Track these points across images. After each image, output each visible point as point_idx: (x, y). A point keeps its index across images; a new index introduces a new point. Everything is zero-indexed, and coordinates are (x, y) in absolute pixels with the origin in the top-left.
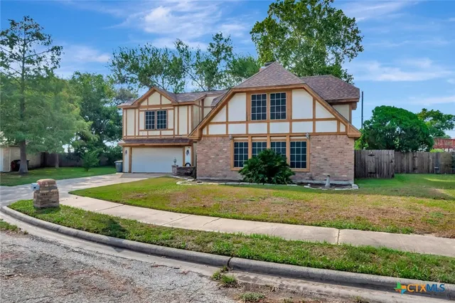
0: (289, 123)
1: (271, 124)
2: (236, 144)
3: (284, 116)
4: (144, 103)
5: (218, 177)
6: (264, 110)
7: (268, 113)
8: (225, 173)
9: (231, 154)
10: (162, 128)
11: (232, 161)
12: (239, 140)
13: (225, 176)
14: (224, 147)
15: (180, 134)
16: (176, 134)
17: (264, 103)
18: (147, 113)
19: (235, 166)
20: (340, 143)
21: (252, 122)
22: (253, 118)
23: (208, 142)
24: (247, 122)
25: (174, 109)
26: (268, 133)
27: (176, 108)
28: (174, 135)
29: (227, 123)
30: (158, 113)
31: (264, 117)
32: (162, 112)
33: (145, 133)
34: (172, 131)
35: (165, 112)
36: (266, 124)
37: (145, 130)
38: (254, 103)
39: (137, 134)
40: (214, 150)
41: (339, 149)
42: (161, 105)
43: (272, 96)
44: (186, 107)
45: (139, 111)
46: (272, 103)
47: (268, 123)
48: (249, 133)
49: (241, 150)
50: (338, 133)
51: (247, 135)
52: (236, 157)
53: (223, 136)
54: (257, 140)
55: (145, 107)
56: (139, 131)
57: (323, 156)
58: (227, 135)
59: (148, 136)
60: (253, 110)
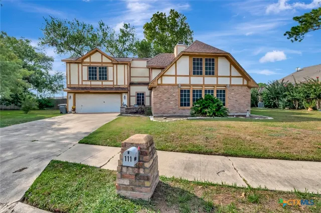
0: (216, 78)
1: (205, 78)
2: (181, 91)
3: (213, 74)
4: (87, 60)
5: (170, 114)
6: (201, 68)
7: (204, 71)
8: (174, 111)
9: (178, 98)
10: (103, 79)
11: (179, 103)
12: (184, 88)
13: (175, 113)
14: (174, 93)
15: (118, 84)
16: (115, 84)
17: (201, 64)
18: (90, 68)
19: (181, 106)
20: (244, 91)
21: (193, 76)
22: (194, 73)
23: (161, 89)
24: (190, 76)
25: (113, 67)
26: (204, 84)
27: (115, 66)
28: (114, 85)
29: (176, 76)
30: (100, 68)
31: (201, 73)
32: (103, 68)
33: (89, 83)
34: (112, 82)
35: (106, 68)
36: (202, 78)
37: (88, 81)
38: (194, 64)
39: (80, 83)
40: (167, 95)
41: (244, 95)
42: (102, 63)
43: (206, 60)
44: (123, 66)
45: (82, 66)
46: (206, 64)
47: (204, 77)
48: (191, 83)
49: (185, 95)
50: (243, 85)
51: (190, 85)
52: (181, 100)
53: (173, 85)
54: (196, 88)
55: (88, 63)
56: (82, 81)
57: (235, 99)
58: (176, 85)
59: (91, 85)
60: (194, 68)
